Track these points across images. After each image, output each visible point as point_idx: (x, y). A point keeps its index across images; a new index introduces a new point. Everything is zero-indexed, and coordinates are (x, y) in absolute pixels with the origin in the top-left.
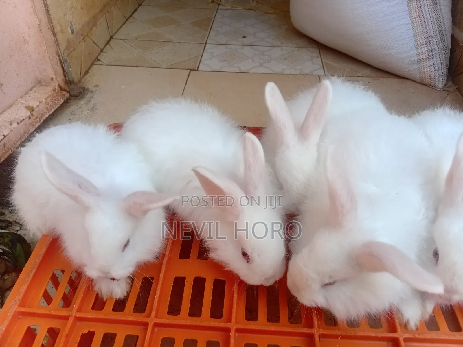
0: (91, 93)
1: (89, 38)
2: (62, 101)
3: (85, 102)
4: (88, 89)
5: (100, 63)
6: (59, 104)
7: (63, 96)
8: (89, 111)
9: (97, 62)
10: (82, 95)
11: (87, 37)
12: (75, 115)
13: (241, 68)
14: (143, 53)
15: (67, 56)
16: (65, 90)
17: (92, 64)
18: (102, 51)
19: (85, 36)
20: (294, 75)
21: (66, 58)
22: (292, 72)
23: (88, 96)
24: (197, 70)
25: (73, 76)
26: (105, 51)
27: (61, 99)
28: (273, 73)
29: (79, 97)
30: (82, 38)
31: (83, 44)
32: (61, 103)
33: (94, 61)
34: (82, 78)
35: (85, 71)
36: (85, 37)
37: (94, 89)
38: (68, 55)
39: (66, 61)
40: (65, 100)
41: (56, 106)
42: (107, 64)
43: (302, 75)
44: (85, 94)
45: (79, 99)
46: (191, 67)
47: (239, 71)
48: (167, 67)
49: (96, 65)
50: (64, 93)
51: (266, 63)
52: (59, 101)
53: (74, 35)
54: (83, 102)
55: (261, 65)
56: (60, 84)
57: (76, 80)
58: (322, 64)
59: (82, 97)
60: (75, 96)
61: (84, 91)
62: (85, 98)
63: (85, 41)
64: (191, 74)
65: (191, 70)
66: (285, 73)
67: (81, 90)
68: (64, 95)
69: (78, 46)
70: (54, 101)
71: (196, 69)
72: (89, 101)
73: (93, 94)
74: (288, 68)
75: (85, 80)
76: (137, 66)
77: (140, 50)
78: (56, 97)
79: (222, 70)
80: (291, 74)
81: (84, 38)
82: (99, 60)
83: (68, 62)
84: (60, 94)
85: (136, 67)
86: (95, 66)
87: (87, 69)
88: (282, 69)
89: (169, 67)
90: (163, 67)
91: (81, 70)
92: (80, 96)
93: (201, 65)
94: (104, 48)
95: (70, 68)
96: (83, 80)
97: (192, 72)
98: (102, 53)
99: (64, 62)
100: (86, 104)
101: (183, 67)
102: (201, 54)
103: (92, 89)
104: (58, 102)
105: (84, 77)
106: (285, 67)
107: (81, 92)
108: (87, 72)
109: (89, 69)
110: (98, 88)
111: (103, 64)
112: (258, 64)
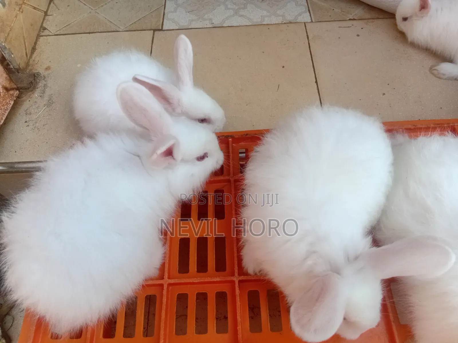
0: (43, 80)
1: (26, 5)
2: (12, 103)
3: (39, 94)
4: (38, 74)
5: (46, 32)
6: (9, 108)
7: (11, 97)
8: (46, 107)
9: (43, 32)
10: (33, 85)
11: (23, 6)
12: (30, 114)
13: (214, 21)
14: (95, 10)
15: (5, 42)
16: (12, 89)
17: (38, 36)
18: (46, 14)
19: (21, 5)
20: (275, 24)
21: (3, 45)
22: (274, 20)
23: (41, 84)
24: (162, 30)
25: (18, 61)
26: (50, 14)
27: (9, 101)
28: (251, 24)
29: (30, 89)
30: (17, 9)
31: (21, 16)
32: (11, 106)
33: (40, 31)
34: (29, 59)
35: (31, 49)
36: (21, 7)
37: (46, 73)
38: (6, 39)
39: (5, 48)
40: (15, 100)
41: (6, 112)
42: (56, 34)
43: (285, 23)
44: (37, 82)
45: (32, 91)
46: (154, 27)
47: (211, 26)
48: (125, 30)
49: (42, 36)
50: (11, 92)
51: (242, 10)
52: (8, 104)
53: (6, 7)
54: (36, 94)
55: (236, 13)
56: (4, 85)
57: (22, 65)
58: (306, 4)
59: (35, 88)
60: (26, 89)
61: (34, 79)
62: (37, 88)
63: (22, 12)
64: (155, 36)
65: (155, 30)
66: (265, 23)
67: (31, 79)
68: (12, 95)
69: (15, 22)
70: (3, 108)
71: (161, 28)
72: (44, 92)
73: (46, 81)
74: (268, 14)
75: (34, 60)
76: (91, 32)
77: (90, 6)
78: (4, 102)
79: (190, 27)
80: (272, 23)
81: (20, 9)
82: (45, 29)
83: (8, 48)
84: (7, 96)
85: (89, 33)
86: (41, 39)
87: (33, 45)
88: (261, 16)
89: (127, 29)
90: (121, 30)
91: (26, 49)
92: (31, 87)
93: (165, 20)
94: (47, 10)
95: (12, 54)
96: (31, 62)
97: (156, 33)
98: (47, 17)
99: (3, 50)
100: (41, 96)
101: (144, 28)
102: (164, 4)
103: (44, 73)
104: (7, 106)
105: (31, 57)
106: (265, 13)
107: (32, 82)
108: (34, 49)
109: (35, 43)
110: (50, 71)
111: (51, 34)
112: (231, 12)
